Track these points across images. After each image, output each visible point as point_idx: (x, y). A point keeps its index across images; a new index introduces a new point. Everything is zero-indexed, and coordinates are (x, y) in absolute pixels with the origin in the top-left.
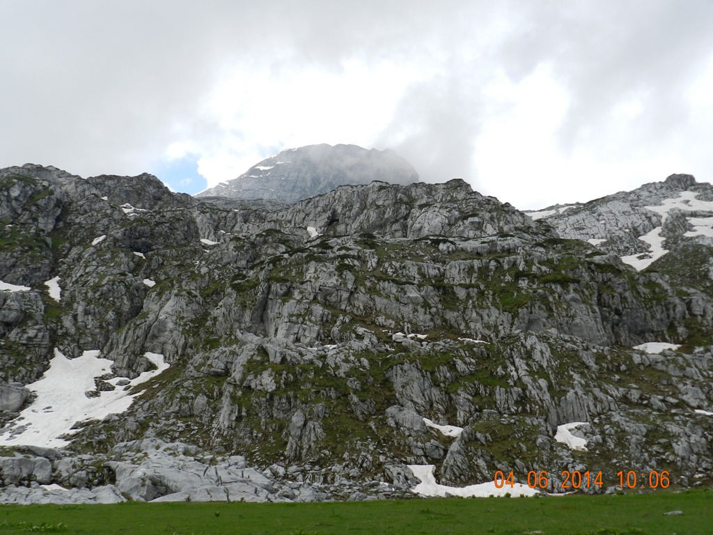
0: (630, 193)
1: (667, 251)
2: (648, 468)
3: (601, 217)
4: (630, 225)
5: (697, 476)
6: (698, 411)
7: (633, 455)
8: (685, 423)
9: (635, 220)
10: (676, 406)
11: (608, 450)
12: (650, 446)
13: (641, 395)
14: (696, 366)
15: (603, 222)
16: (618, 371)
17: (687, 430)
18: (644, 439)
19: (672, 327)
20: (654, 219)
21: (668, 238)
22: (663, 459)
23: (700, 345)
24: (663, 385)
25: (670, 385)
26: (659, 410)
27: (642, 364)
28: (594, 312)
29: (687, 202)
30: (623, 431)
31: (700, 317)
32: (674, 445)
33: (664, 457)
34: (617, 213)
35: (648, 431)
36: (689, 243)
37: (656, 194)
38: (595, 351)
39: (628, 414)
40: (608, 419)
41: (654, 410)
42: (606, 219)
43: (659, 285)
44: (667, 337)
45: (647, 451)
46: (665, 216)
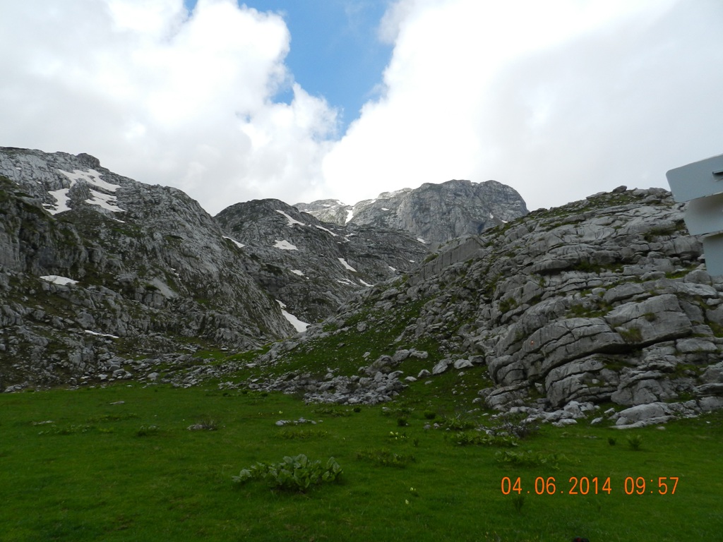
0: (48, 154)
1: (70, 209)
2: (45, 372)
3: (18, 164)
4: (43, 179)
5: (83, 378)
6: (87, 331)
7: (33, 361)
8: (79, 338)
9: (49, 177)
10: (72, 326)
11: (10, 356)
12: (49, 355)
13: (45, 315)
14: (92, 299)
15: (20, 169)
16: (27, 294)
17: (81, 344)
18: (45, 349)
19: (74, 268)
20: (65, 181)
21: (73, 199)
22: (58, 365)
23: (93, 285)
24: (63, 309)
25: (69, 309)
26: (58, 328)
27: (50, 291)
28: (14, 242)
29: (92, 178)
30: (27, 342)
31: (96, 264)
32: (69, 354)
33: (60, 363)
34: (34, 166)
35: (49, 343)
36: (88, 208)
37: (70, 163)
38: (9, 274)
39: (34, 329)
40: (14, 332)
41: (54, 327)
42: (23, 167)
43: (72, 234)
44: (69, 274)
45: (46, 358)
46: (73, 182)
